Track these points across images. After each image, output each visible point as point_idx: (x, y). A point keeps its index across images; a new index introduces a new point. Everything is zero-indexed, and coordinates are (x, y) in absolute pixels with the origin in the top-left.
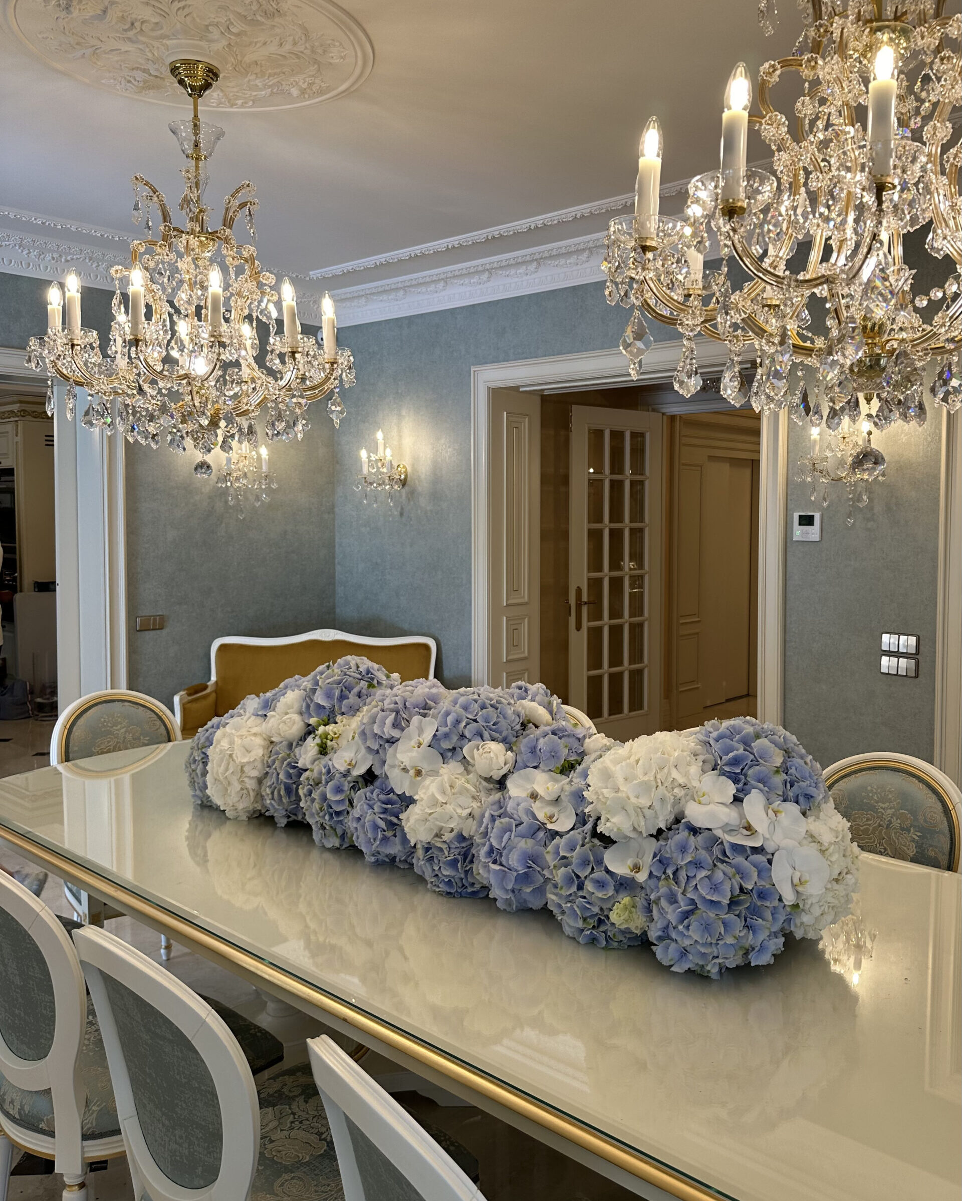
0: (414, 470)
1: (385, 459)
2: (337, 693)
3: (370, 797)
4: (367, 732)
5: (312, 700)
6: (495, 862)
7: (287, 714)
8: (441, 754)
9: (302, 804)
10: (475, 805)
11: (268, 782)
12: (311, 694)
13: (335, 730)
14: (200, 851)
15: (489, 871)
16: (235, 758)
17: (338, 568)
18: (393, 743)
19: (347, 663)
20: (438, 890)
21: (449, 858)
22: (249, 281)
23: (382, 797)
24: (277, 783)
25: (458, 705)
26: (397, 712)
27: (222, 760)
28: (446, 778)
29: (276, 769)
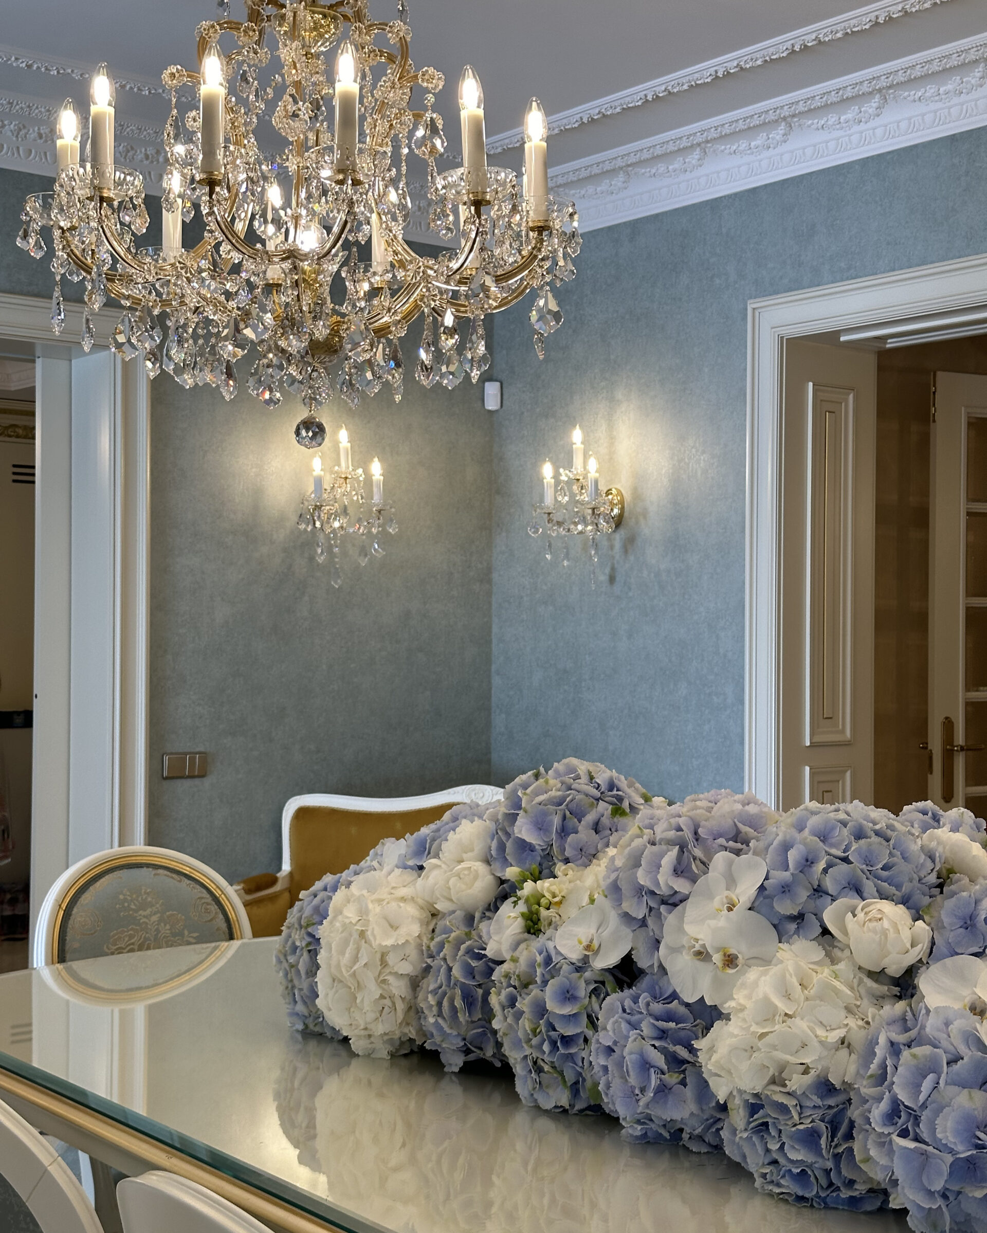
0: (637, 495)
1: (585, 477)
2: (556, 820)
3: (632, 1009)
4: (623, 885)
5: (508, 835)
6: (904, 1134)
7: (461, 861)
8: (775, 926)
9: (496, 1024)
10: (853, 1023)
11: (431, 983)
12: (506, 824)
13: (554, 888)
14: (301, 1118)
15: (891, 1153)
16: (371, 938)
17: (496, 681)
18: (675, 905)
19: (572, 770)
20: (778, 1190)
21: (801, 1127)
22: (398, 85)
23: (657, 1007)
24: (448, 986)
25: (807, 831)
26: (683, 848)
27: (346, 943)
28: (790, 966)
29: (445, 959)
